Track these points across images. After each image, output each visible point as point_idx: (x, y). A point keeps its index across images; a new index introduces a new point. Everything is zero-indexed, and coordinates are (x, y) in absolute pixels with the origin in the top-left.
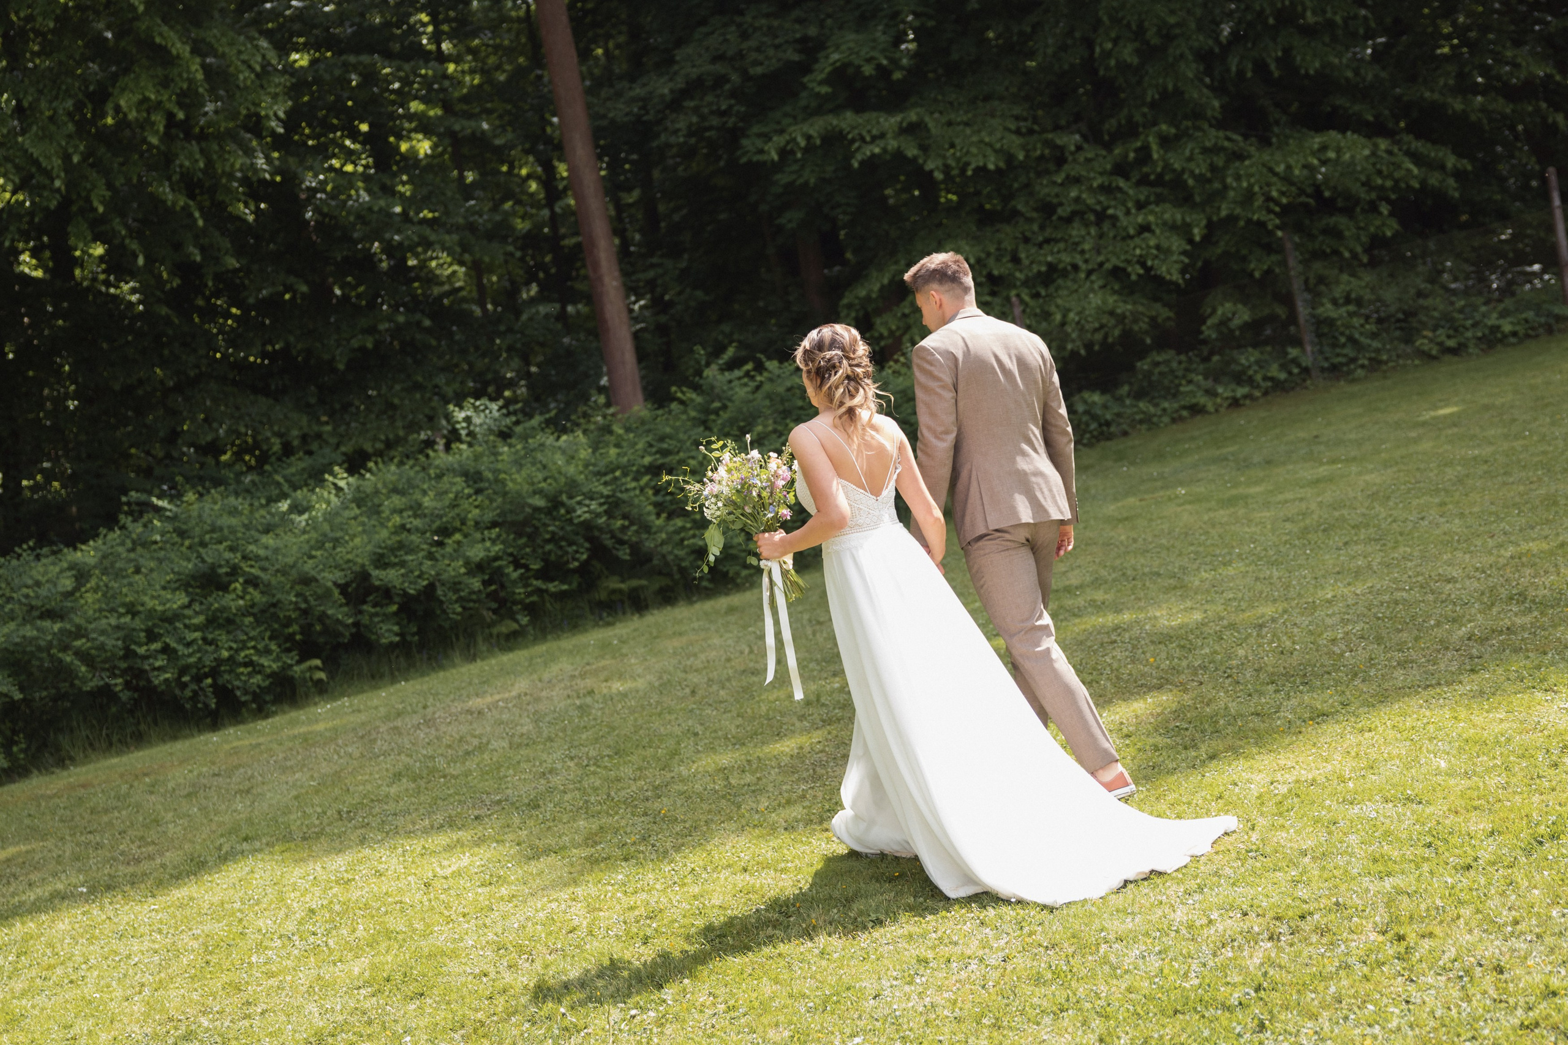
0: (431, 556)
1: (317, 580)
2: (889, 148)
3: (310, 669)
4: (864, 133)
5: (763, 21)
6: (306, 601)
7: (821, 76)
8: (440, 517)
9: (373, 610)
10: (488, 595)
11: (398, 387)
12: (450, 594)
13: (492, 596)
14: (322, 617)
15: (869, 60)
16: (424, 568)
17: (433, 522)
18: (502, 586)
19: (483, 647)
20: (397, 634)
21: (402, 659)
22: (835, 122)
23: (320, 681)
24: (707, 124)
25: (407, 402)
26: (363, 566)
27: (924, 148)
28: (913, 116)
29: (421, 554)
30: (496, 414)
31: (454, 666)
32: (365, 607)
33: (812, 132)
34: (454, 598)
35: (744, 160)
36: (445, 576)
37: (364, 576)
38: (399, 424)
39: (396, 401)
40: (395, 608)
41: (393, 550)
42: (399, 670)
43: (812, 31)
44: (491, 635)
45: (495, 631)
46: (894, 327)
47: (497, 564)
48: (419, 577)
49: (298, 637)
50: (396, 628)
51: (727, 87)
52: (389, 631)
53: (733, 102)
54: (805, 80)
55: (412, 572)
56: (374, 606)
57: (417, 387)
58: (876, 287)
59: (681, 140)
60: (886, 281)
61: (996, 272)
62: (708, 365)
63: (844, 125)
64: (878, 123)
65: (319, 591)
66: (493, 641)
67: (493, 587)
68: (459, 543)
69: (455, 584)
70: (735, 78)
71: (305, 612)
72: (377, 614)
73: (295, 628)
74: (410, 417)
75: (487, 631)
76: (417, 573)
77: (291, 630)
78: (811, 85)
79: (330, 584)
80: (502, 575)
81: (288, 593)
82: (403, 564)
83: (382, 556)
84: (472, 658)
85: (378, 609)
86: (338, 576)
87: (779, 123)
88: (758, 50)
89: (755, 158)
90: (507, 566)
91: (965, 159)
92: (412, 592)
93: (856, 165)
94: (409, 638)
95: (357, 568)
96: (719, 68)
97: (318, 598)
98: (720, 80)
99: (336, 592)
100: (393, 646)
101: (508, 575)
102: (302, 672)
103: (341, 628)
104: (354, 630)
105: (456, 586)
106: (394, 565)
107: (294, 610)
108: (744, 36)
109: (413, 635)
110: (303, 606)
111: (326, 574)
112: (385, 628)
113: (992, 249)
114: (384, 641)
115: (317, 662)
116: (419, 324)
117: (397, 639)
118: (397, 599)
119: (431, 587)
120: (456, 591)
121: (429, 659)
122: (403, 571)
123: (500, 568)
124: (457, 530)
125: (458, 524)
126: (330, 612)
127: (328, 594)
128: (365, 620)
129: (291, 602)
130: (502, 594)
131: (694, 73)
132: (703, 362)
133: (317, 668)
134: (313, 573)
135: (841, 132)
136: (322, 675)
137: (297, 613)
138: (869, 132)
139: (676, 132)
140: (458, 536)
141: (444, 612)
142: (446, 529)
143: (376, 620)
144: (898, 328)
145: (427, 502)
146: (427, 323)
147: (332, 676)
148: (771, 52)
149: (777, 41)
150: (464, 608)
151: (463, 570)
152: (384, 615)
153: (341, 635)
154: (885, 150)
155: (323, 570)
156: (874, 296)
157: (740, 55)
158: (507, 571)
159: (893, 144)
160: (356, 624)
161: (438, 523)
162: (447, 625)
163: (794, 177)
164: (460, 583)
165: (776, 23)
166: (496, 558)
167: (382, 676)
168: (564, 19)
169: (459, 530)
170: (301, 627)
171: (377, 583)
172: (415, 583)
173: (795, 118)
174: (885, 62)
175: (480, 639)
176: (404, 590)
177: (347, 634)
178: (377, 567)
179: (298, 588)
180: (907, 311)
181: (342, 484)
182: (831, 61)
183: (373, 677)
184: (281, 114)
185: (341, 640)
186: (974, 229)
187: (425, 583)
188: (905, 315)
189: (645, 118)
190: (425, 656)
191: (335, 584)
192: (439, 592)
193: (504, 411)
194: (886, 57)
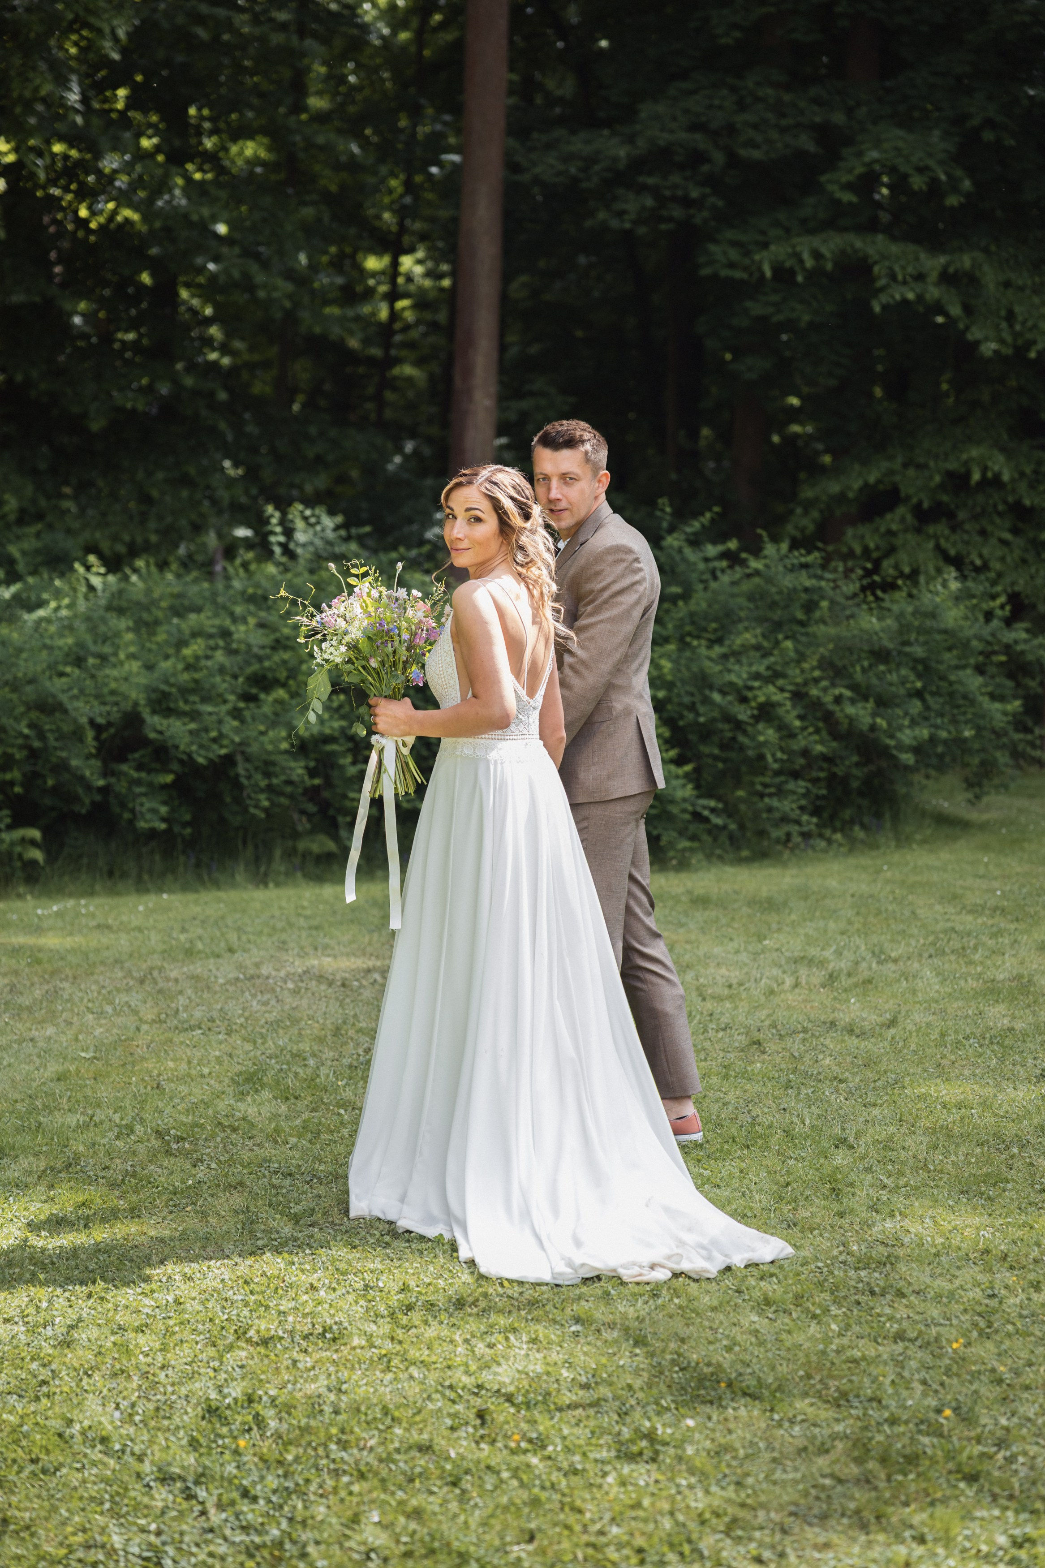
0: (236, 713)
1: (65, 711)
2: (928, 297)
3: (23, 840)
4: (897, 269)
5: (770, 91)
6: (41, 736)
7: (845, 178)
8: (260, 659)
9: (135, 774)
10: (306, 791)
11: (160, 475)
12: (258, 777)
13: (312, 793)
14: (62, 767)
15: (921, 170)
16: (226, 729)
17: (248, 663)
18: (328, 783)
19: (279, 866)
20: (163, 820)
21: (157, 858)
22: (858, 244)
23: (34, 863)
24: (664, 213)
25: (168, 498)
26: (136, 704)
27: (968, 310)
28: (966, 261)
29: (224, 708)
30: (330, 535)
31: (234, 886)
32: (124, 767)
33: (824, 250)
34: (263, 783)
35: (706, 272)
36: (254, 748)
37: (133, 720)
38: (152, 524)
39: (155, 493)
40: (169, 778)
41: (185, 692)
42: (151, 873)
43: (839, 118)
44: (295, 849)
45: (302, 845)
46: (872, 545)
47: (330, 748)
48: (214, 740)
49: (17, 789)
50: (164, 810)
51: (706, 168)
52: (154, 811)
53: (708, 190)
54: (823, 179)
55: (207, 730)
56: (139, 768)
57: (185, 481)
58: (857, 484)
59: (627, 226)
60: (872, 479)
61: (1027, 502)
62: (671, 530)
63: (871, 251)
64: (917, 259)
65: (66, 728)
66: (297, 861)
67: (317, 781)
68: (279, 702)
69: (267, 763)
70: (719, 157)
71: (33, 754)
72: (138, 782)
73: (15, 774)
74: (169, 519)
75: (290, 843)
76: (214, 734)
77: (8, 776)
78: (830, 187)
79: (84, 720)
80: (333, 765)
81: (17, 720)
82: (194, 715)
83: (165, 695)
84: (262, 879)
85: (143, 775)
86: (100, 712)
87: (763, 233)
88: (755, 127)
89: (724, 273)
90: (343, 754)
91: (1029, 336)
92: (201, 760)
93: (877, 309)
94: (177, 829)
95: (127, 706)
96: (700, 140)
97: (61, 737)
98: (698, 158)
99: (90, 734)
100: (153, 834)
101: (342, 768)
102: (12, 844)
103: (80, 791)
104: (98, 798)
105: (267, 767)
106: (180, 714)
107: (21, 747)
108: (742, 106)
109: (186, 824)
110: (37, 744)
111: (80, 704)
112: (148, 805)
113: (1028, 470)
114: (142, 824)
115: (35, 834)
116: (212, 394)
117: (163, 826)
118: (175, 766)
119: (229, 760)
120: (267, 775)
121: (198, 865)
122: (193, 726)
123: (333, 754)
124: (277, 683)
125: (282, 675)
126: (74, 763)
127: (77, 735)
128: (121, 787)
129: (21, 734)
130: (326, 794)
131: (663, 139)
132: (665, 525)
133: (33, 843)
134: (64, 698)
135: (865, 258)
136: (37, 855)
137: (25, 753)
138: (903, 268)
139: (621, 214)
140: (281, 693)
141: (238, 800)
142: (264, 677)
143: (138, 790)
144: (877, 548)
145: (240, 631)
146: (223, 396)
147: (51, 858)
148: (774, 135)
149: (784, 122)
150: (273, 803)
151: (284, 746)
152: (150, 785)
153: (77, 799)
154: (920, 298)
155: (75, 698)
156: (851, 495)
157: (731, 129)
158: (342, 761)
159: (934, 292)
160: (105, 790)
161: (255, 667)
162: (236, 821)
163: (770, 310)
164: (273, 764)
165: (787, 97)
166: (328, 739)
167: (124, 875)
168: (502, 23)
169: (284, 685)
170: (24, 775)
171: (152, 735)
172: (208, 749)
173: (787, 230)
174: (943, 177)
175: (278, 853)
176: (189, 755)
177: (87, 801)
178: (154, 712)
179: (34, 715)
180: (894, 527)
181: (96, 581)
182: (867, 159)
183: (111, 874)
184: (121, 33)
185: (76, 808)
186: (1005, 437)
187: (223, 752)
188: (890, 533)
189: (584, 185)
190: (193, 861)
191: (92, 722)
192: (241, 770)
193: (343, 533)
194: (947, 173)
